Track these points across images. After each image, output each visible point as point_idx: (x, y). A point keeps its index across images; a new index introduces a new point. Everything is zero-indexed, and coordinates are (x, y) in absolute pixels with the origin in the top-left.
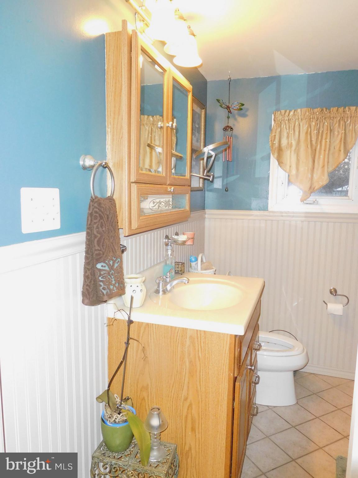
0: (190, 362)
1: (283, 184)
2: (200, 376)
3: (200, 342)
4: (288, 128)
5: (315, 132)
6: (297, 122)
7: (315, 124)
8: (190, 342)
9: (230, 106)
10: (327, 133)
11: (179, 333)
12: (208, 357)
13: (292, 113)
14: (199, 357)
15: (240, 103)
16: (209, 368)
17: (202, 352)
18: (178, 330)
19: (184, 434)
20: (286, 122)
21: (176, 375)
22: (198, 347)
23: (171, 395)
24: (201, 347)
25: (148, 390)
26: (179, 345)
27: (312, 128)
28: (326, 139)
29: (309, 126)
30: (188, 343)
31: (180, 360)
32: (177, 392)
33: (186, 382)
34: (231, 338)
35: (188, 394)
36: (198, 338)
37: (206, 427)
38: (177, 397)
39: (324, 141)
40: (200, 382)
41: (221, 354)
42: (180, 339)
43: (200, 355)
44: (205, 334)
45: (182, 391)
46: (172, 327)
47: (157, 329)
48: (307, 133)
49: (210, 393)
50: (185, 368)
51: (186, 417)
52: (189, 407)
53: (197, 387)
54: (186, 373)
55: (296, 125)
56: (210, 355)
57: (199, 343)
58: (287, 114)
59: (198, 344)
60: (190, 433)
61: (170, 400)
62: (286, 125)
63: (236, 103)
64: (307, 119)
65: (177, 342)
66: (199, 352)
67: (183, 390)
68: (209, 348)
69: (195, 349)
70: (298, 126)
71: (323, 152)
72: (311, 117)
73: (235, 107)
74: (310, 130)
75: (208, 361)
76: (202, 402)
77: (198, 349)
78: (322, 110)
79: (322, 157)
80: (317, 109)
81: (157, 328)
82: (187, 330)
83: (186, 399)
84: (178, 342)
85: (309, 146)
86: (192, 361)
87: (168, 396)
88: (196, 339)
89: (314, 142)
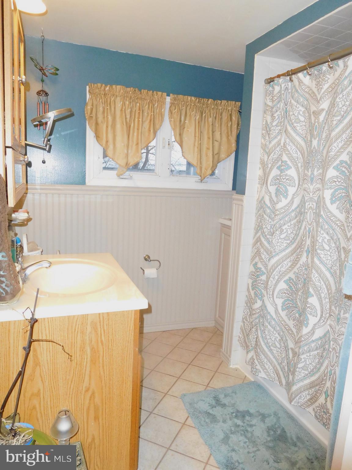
0: (92, 349)
1: (99, 158)
2: (103, 361)
3: (103, 325)
4: (103, 103)
5: (129, 110)
6: (113, 98)
7: (129, 103)
8: (91, 328)
9: (44, 68)
10: (139, 113)
11: (78, 322)
12: (112, 339)
13: (107, 88)
14: (102, 341)
15: (55, 67)
16: (113, 350)
17: (105, 335)
18: (77, 319)
19: (86, 428)
20: (102, 96)
21: (76, 368)
22: (101, 331)
23: (70, 392)
24: (104, 330)
25: (40, 396)
26: (79, 334)
27: (127, 106)
28: (139, 118)
29: (124, 105)
30: (89, 329)
31: (80, 350)
32: (77, 386)
33: (88, 372)
34: (135, 314)
35: (90, 384)
36: (100, 322)
37: (110, 410)
38: (77, 391)
39: (136, 120)
40: (103, 367)
41: (125, 332)
42: (80, 327)
43: (103, 338)
44: (108, 316)
45: (83, 383)
46: (69, 317)
47: (50, 323)
48: (121, 110)
49: (114, 375)
50: (86, 358)
51: (89, 408)
52: (91, 397)
53: (100, 373)
54: (87, 363)
55: (112, 100)
56: (114, 335)
57: (102, 327)
58: (103, 88)
59: (100, 327)
60: (93, 424)
61: (69, 397)
62: (102, 99)
63: (50, 66)
64: (121, 97)
65: (76, 331)
66: (102, 336)
67: (84, 381)
68: (113, 330)
69: (97, 334)
70: (114, 102)
71: (136, 130)
72: (126, 95)
73: (50, 70)
74: (124, 108)
75: (112, 342)
76: (105, 387)
77: (101, 334)
78: (135, 90)
79: (135, 134)
80: (130, 88)
81: (50, 321)
82: (88, 316)
83: (87, 390)
84: (78, 332)
85: (125, 124)
86: (94, 348)
87: (66, 395)
88: (98, 324)
89: (128, 120)
